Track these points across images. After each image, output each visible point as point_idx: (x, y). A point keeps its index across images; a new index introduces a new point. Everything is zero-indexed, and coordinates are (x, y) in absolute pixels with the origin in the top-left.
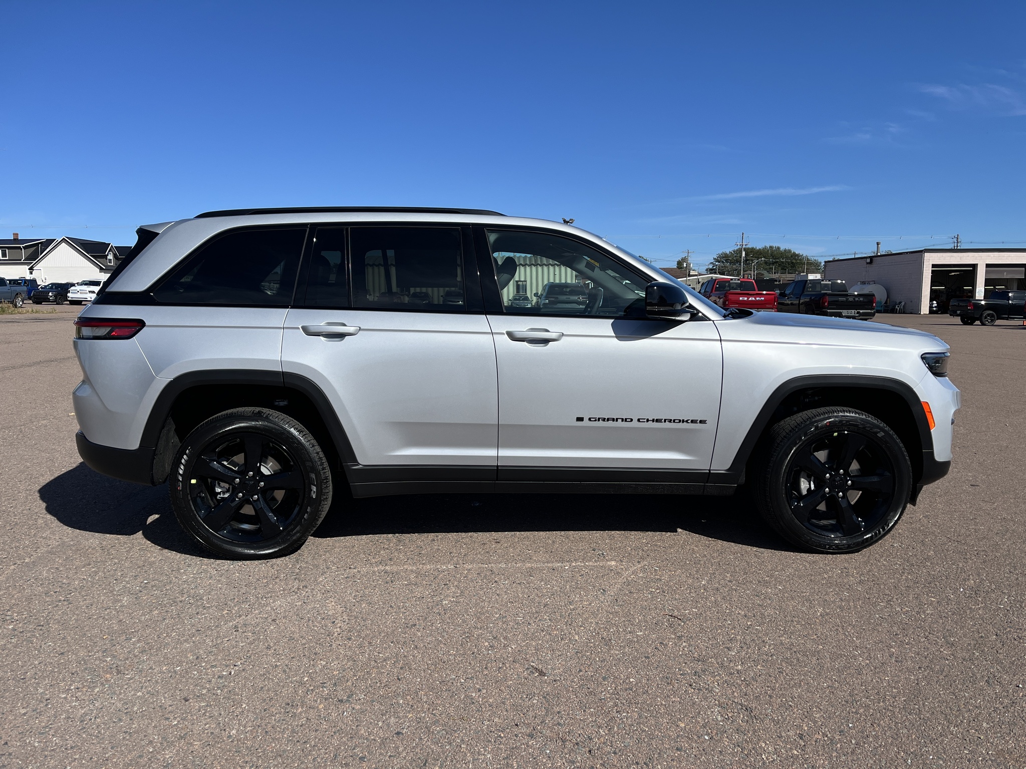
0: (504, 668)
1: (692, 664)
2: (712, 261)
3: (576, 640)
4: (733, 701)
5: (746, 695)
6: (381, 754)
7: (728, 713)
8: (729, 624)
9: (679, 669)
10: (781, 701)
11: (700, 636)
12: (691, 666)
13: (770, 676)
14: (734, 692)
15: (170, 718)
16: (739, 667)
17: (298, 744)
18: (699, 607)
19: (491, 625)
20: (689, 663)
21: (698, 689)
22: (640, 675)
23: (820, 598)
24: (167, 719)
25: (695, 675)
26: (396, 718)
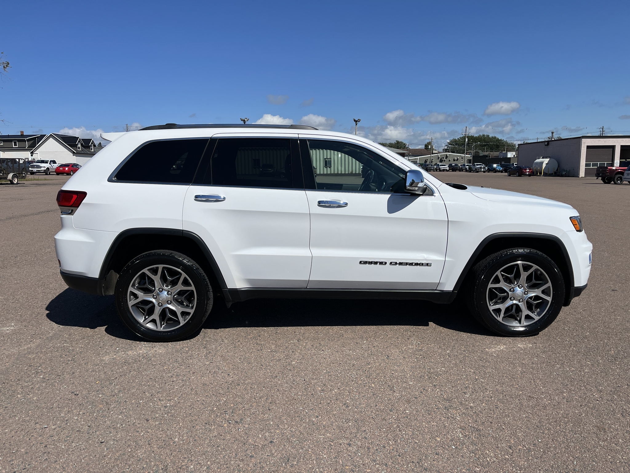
0: (331, 403)
1: (443, 402)
2: (447, 144)
3: (373, 387)
4: (468, 425)
5: (476, 422)
6: (262, 454)
7: (466, 433)
8: (464, 378)
9: (435, 405)
10: (498, 425)
11: (447, 385)
12: (443, 403)
13: (491, 410)
14: (469, 420)
15: (139, 431)
16: (472, 404)
17: (214, 447)
18: (446, 367)
19: (322, 377)
20: (441, 402)
21: (447, 418)
22: (412, 408)
23: (520, 362)
24: (138, 432)
25: (445, 409)
26: (269, 433)
